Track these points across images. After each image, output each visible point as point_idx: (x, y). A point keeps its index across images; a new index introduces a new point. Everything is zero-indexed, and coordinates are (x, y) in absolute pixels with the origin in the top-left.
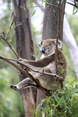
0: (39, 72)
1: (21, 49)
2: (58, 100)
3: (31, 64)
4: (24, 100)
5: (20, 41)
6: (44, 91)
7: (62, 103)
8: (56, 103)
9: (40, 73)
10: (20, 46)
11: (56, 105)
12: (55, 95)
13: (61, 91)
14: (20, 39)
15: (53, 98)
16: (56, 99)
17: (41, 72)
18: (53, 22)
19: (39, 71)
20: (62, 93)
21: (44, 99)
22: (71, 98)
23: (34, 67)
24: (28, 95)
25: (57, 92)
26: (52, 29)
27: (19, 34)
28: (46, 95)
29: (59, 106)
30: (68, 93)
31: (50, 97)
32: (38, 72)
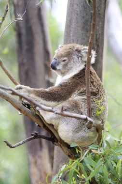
0: (54, 112)
1: (26, 67)
2: (92, 167)
3: (38, 96)
4: (33, 166)
5: (24, 52)
6: (65, 149)
7: (100, 173)
8: (88, 172)
9: (56, 113)
10: (25, 61)
11: (88, 175)
12: (86, 156)
13: (97, 150)
14: (25, 47)
15: (82, 162)
16: (88, 165)
17: (59, 111)
18: (85, 14)
19: (54, 110)
20: (98, 152)
21: (65, 166)
22: (116, 163)
23: (45, 102)
24: (40, 157)
25: (90, 151)
26: (83, 28)
27: (24, 38)
28: (69, 156)
29: (93, 179)
30: (111, 152)
31: (76, 161)
32: (51, 111)
